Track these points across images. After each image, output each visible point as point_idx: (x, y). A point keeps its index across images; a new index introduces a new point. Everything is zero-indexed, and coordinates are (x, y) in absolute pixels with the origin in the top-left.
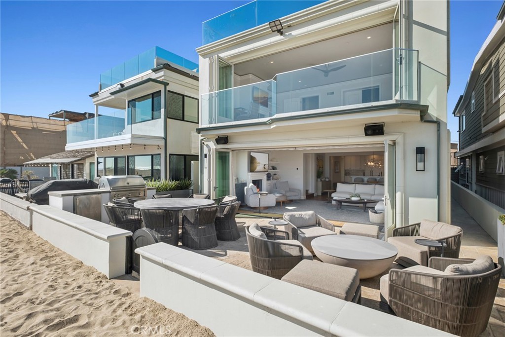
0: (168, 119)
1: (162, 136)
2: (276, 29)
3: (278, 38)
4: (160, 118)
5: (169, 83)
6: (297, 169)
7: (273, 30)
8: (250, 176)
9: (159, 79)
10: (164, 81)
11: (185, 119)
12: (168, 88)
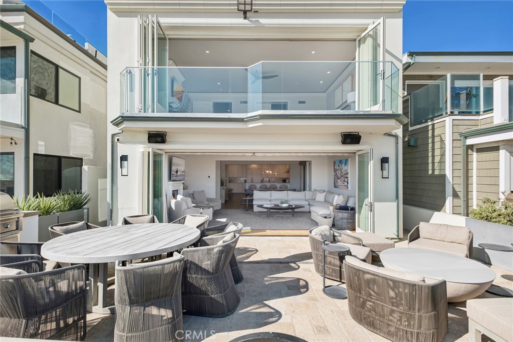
0: (31, 97)
1: (19, 123)
2: (243, 9)
3: (240, 21)
4: (15, 92)
5: (34, 39)
6: (209, 177)
7: (240, 9)
8: (171, 186)
9: (16, 27)
10: (23, 31)
11: (60, 102)
12: (32, 46)
